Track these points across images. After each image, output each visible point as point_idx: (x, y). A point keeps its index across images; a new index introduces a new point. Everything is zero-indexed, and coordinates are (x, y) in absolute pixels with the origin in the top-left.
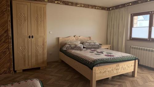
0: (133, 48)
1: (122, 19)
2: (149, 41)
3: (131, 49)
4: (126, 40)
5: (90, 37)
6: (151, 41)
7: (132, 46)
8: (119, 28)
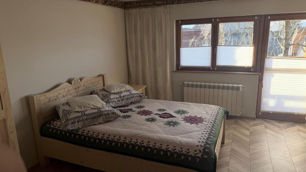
0: (188, 86)
1: (161, 31)
2: (213, 70)
3: (186, 89)
4: (172, 72)
5: (103, 76)
6: (215, 71)
7: (186, 83)
8: (154, 49)
